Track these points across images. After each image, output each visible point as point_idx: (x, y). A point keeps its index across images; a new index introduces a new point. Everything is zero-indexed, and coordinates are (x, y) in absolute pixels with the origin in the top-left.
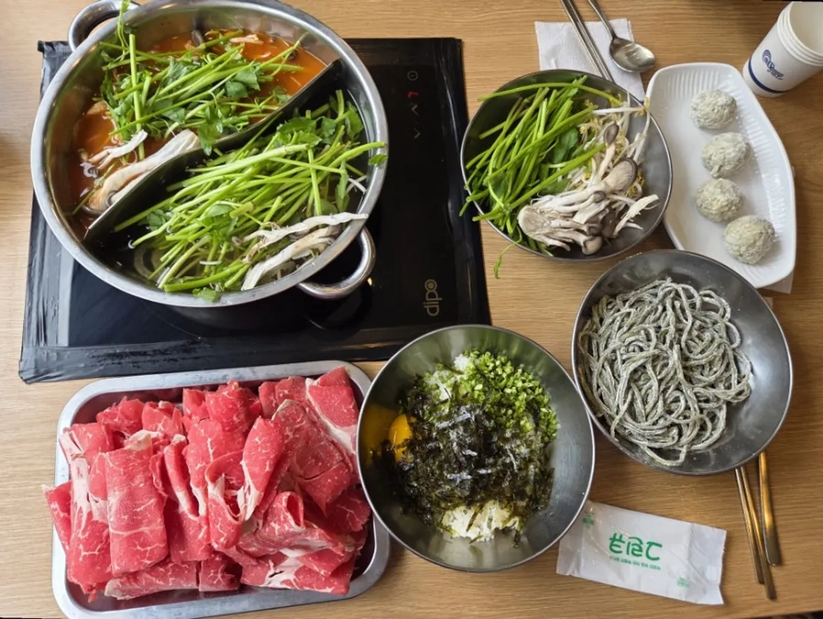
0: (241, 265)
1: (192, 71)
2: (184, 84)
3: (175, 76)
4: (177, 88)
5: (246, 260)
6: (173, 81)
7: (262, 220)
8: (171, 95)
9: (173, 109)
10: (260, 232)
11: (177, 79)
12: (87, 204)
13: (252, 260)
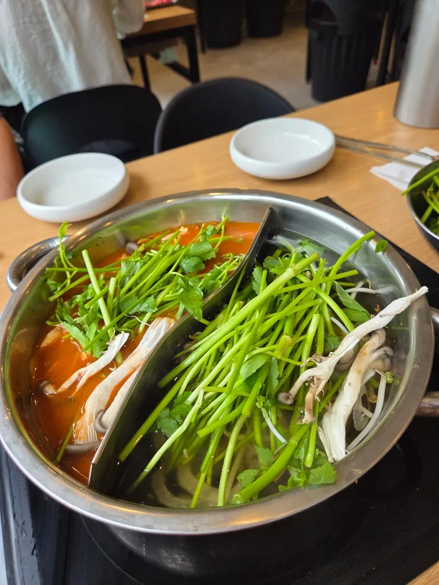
0: (305, 428)
1: (145, 263)
2: (141, 278)
3: (130, 274)
4: (136, 283)
5: (308, 418)
6: (130, 278)
7: (300, 360)
8: (132, 292)
9: (139, 303)
10: (304, 376)
11: (133, 275)
12: (71, 442)
13: (314, 415)
